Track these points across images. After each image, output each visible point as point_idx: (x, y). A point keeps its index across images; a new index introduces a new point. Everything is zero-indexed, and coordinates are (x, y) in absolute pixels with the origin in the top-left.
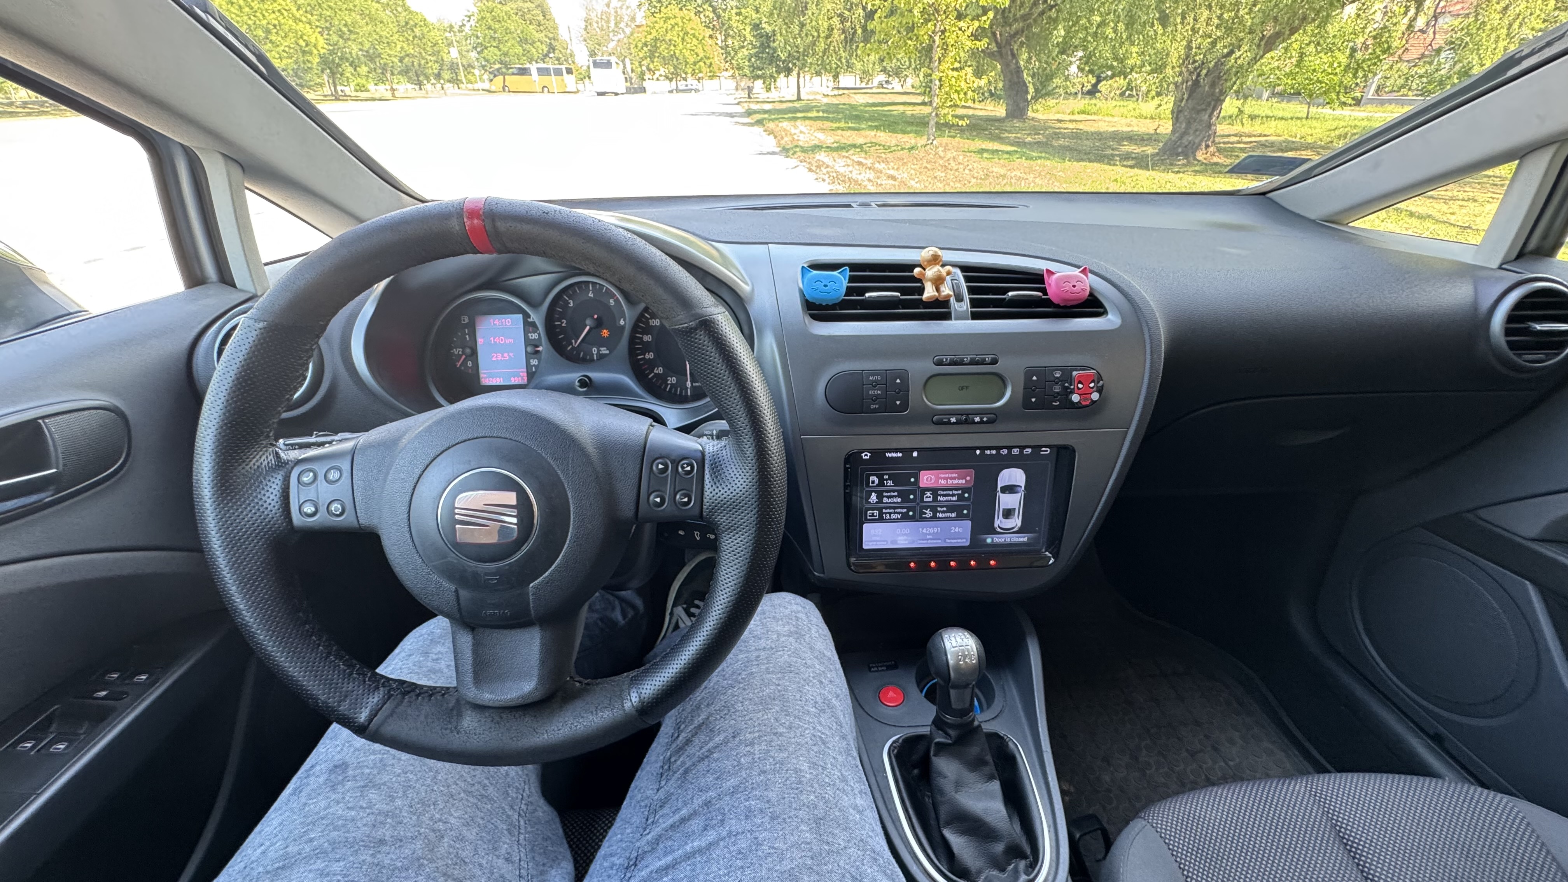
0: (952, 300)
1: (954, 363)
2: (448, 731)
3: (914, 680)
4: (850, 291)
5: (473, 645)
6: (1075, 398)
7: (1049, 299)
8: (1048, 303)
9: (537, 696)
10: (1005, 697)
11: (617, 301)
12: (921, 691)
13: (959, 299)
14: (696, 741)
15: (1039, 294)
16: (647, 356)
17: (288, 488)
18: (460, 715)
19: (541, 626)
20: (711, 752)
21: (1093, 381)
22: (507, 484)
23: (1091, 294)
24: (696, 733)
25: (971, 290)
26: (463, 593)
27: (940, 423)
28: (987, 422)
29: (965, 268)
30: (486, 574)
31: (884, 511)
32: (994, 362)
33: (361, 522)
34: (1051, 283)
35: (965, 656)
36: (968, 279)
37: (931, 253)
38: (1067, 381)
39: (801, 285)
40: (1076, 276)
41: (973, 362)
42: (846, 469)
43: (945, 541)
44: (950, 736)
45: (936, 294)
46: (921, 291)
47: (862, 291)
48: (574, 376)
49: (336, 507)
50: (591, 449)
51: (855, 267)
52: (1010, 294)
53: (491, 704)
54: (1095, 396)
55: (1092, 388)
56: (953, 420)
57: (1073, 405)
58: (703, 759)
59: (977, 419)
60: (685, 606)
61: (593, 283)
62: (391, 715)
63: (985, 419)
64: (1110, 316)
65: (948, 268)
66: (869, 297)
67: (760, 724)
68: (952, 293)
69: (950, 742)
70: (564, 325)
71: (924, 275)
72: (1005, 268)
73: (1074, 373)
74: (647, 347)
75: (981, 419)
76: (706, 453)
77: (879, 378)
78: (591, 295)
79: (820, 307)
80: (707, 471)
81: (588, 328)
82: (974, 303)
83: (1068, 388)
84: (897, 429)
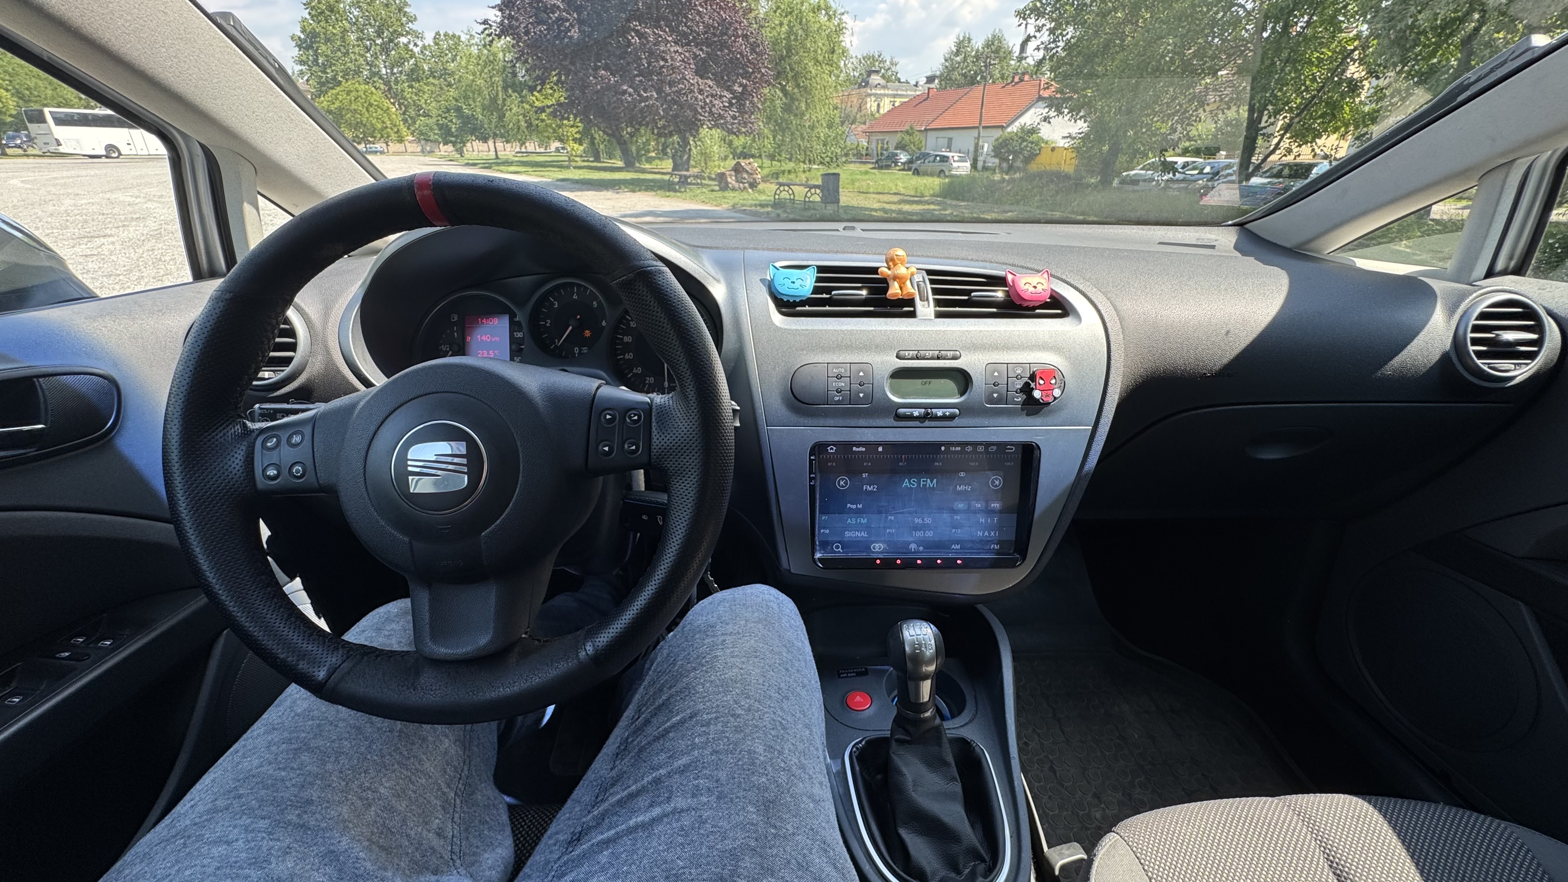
1: (916, 358)
2: (405, 688)
3: (883, 686)
5: (431, 603)
6: (1038, 395)
12: (889, 696)
13: (924, 299)
16: (627, 357)
19: (496, 579)
22: (456, 435)
25: (936, 292)
26: (418, 546)
27: (903, 417)
28: (949, 418)
29: (930, 272)
30: (440, 522)
32: (954, 358)
33: (321, 481)
35: (922, 645)
36: (933, 282)
37: (896, 253)
41: (934, 357)
42: (811, 462)
45: (901, 293)
47: (828, 290)
49: (297, 470)
51: (823, 269)
52: (974, 294)
53: (447, 658)
54: (1057, 393)
56: (916, 414)
57: (1035, 401)
59: (940, 414)
63: (948, 414)
64: (1083, 319)
65: (913, 269)
66: (835, 295)
68: (916, 293)
70: (547, 325)
71: (888, 274)
74: (627, 348)
75: (944, 413)
77: (844, 370)
78: (575, 297)
81: (570, 328)
82: (939, 303)
84: (861, 422)
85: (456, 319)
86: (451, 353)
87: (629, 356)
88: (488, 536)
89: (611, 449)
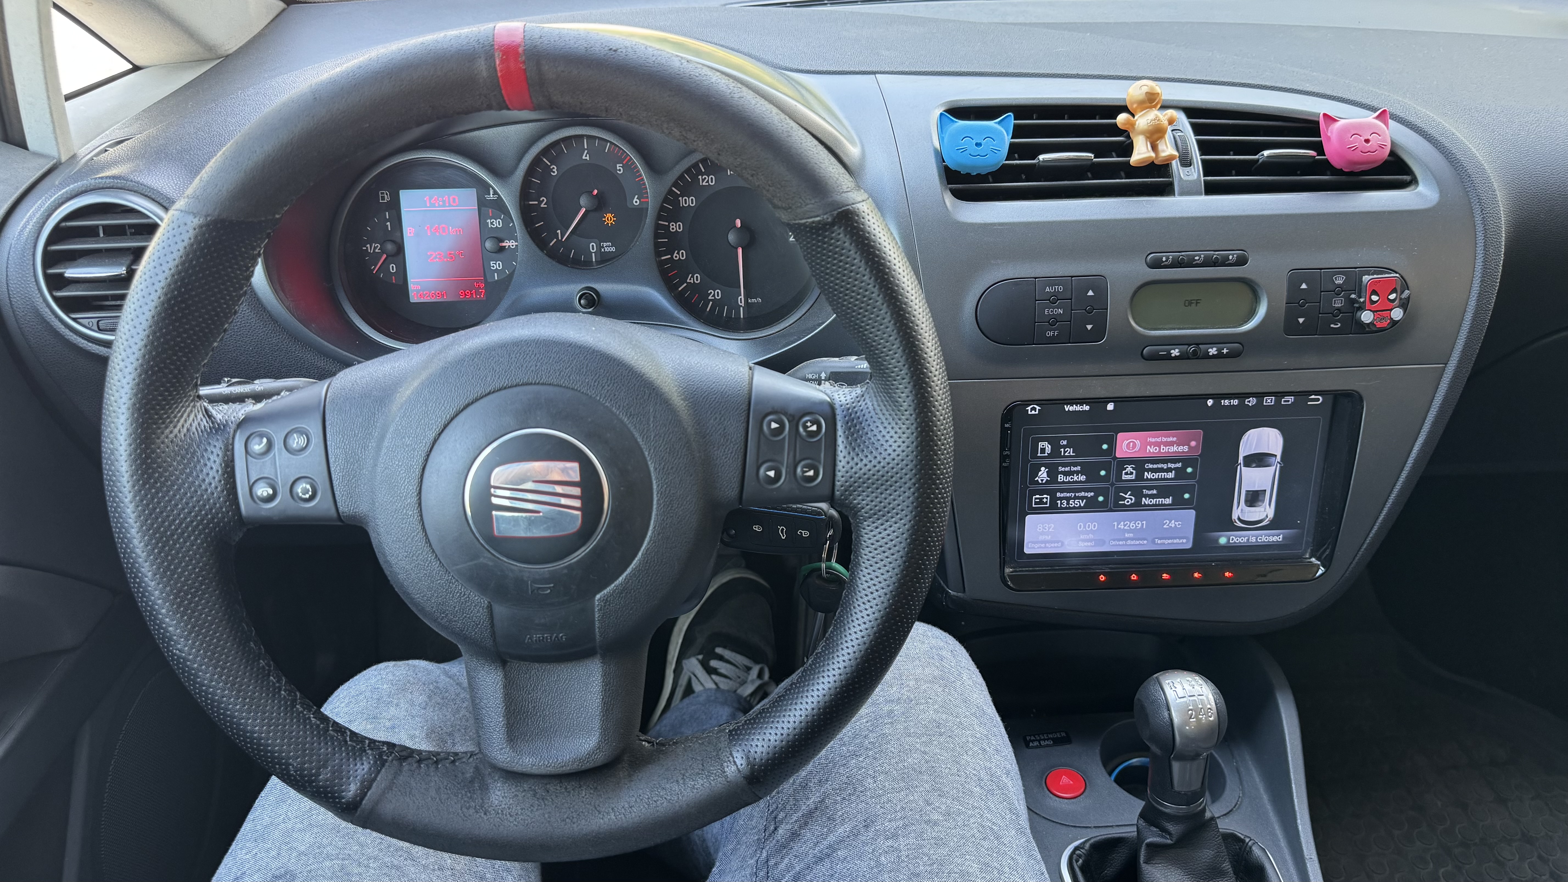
0: (1175, 164)
1: (1178, 264)
2: (471, 811)
3: (1098, 758)
4: (1014, 151)
5: (505, 687)
6: (1367, 317)
7: (1327, 161)
8: (1324, 166)
9: (600, 758)
10: (1241, 783)
11: (629, 166)
12: (1110, 774)
13: (1186, 162)
14: (807, 834)
15: (1311, 153)
16: (676, 256)
17: (233, 461)
18: (484, 788)
19: (603, 657)
20: (833, 849)
21: (1394, 291)
22: (563, 452)
23: (1392, 153)
24: (806, 824)
25: (1204, 148)
26: (500, 610)
27: (1154, 357)
28: (1227, 356)
29: (1192, 112)
30: (535, 581)
31: (1058, 495)
32: (1241, 261)
33: (341, 509)
34: (1331, 136)
35: (1198, 711)
36: (1198, 129)
37: (1145, 89)
38: (1353, 291)
39: (937, 145)
40: (1370, 126)
41: (1209, 263)
42: (1004, 430)
43: (1153, 542)
44: (1170, 834)
45: (1153, 155)
46: (1127, 149)
47: (1034, 151)
48: (573, 289)
49: (302, 488)
50: (677, 400)
51: (1021, 111)
52: (1266, 153)
53: (535, 770)
54: (1397, 314)
55: (1393, 301)
56: (1175, 352)
57: (1362, 328)
58: (821, 859)
59: (1213, 351)
60: (700, 657)
61: (590, 137)
62: (389, 788)
63: (1225, 351)
64: (1421, 188)
65: (1171, 112)
66: (1044, 161)
67: (903, 808)
68: (1176, 153)
69: (1169, 842)
70: (543, 205)
71: (1133, 125)
72: (1257, 111)
73: (1366, 278)
74: (674, 242)
75: (1219, 350)
76: (837, 406)
77: (1061, 288)
78: (586, 157)
79: (967, 178)
80: (840, 432)
81: (583, 210)
82: (1209, 168)
83: (1354, 301)
84: (1087, 368)
85: (387, 198)
86: (385, 256)
87: (680, 255)
88: (605, 600)
89: (778, 476)
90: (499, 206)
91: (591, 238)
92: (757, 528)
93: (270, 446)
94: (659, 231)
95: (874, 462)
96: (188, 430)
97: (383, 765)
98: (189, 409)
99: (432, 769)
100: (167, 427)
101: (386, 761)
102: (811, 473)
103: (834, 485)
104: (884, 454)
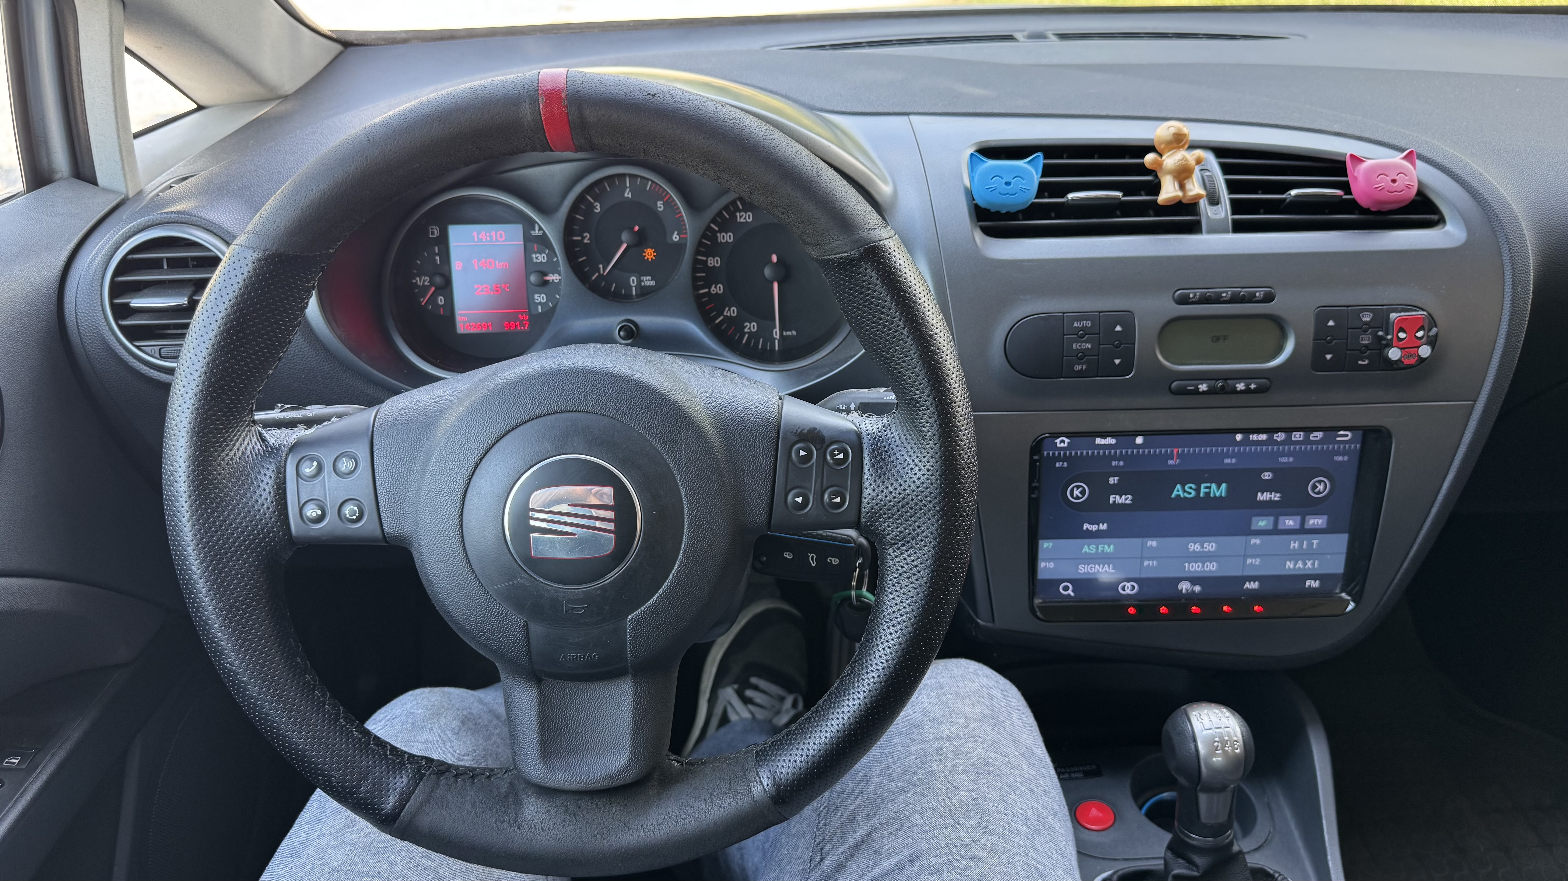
0: (1203, 203)
1: (1205, 300)
2: (505, 825)
3: (1128, 792)
4: (1043, 190)
5: (539, 704)
6: (1394, 354)
7: (1353, 201)
8: (1352, 206)
9: (631, 776)
10: (1273, 819)
11: (669, 203)
12: (1141, 808)
13: (1214, 201)
15: (1338, 192)
16: (713, 290)
17: (285, 483)
18: (518, 803)
21: (1422, 328)
22: (598, 477)
23: (1420, 193)
26: (536, 629)
27: (1182, 392)
28: (1255, 391)
29: (1220, 151)
30: (569, 601)
32: (1269, 298)
33: (386, 530)
34: (1358, 176)
35: (1224, 743)
36: (1226, 169)
37: (1172, 130)
38: (1381, 328)
39: (967, 183)
40: (1396, 166)
41: (1236, 299)
44: (1196, 866)
45: (1180, 194)
46: (1155, 188)
47: (1064, 189)
48: (613, 321)
49: (349, 510)
50: (708, 429)
51: (1051, 150)
52: (1294, 192)
53: (567, 786)
54: (1425, 351)
55: (1421, 338)
56: (1203, 387)
59: (1241, 386)
61: (633, 177)
62: (427, 801)
63: (1253, 386)
64: (1449, 227)
65: (1198, 152)
66: (1073, 200)
68: (1203, 192)
69: (1196, 874)
70: (586, 241)
71: (1160, 165)
72: (1285, 151)
73: (1393, 316)
74: (712, 276)
75: (1247, 385)
76: (864, 435)
77: (1089, 324)
78: (628, 194)
80: (866, 460)
81: (624, 246)
82: (1237, 207)
83: (1381, 338)
84: (1115, 402)
85: (437, 233)
86: (433, 289)
87: (718, 289)
88: (636, 620)
89: (805, 502)
90: (543, 241)
91: (633, 272)
92: (788, 556)
93: (320, 469)
94: (697, 266)
95: (899, 490)
96: (243, 453)
97: (421, 779)
98: (244, 433)
99: (468, 783)
100: (223, 451)
101: (424, 775)
102: (838, 500)
103: (860, 511)
104: (909, 482)
